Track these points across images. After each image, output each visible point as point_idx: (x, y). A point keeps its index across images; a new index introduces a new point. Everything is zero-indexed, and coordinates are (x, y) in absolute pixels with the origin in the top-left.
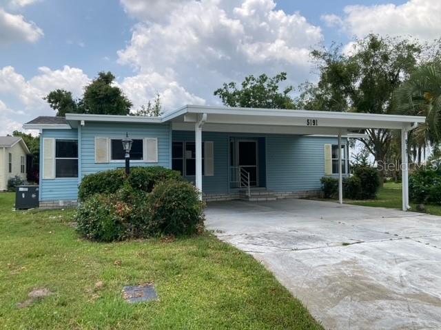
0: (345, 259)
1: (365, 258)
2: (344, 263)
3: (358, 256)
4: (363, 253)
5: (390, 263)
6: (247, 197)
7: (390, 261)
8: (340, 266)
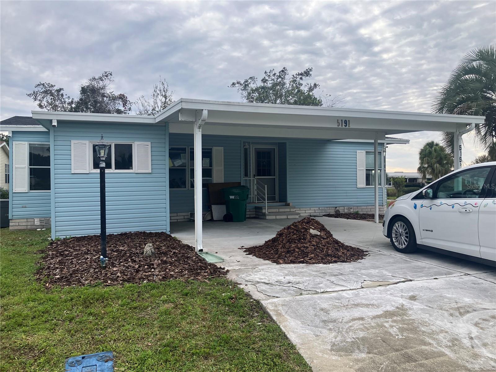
0: (389, 308)
1: (416, 305)
2: (388, 314)
3: (406, 303)
4: (413, 298)
5: (451, 315)
6: (264, 215)
7: (452, 311)
8: (382, 320)
